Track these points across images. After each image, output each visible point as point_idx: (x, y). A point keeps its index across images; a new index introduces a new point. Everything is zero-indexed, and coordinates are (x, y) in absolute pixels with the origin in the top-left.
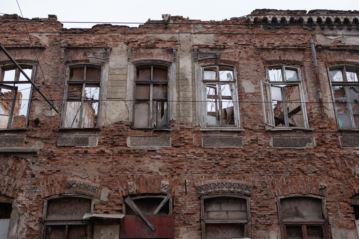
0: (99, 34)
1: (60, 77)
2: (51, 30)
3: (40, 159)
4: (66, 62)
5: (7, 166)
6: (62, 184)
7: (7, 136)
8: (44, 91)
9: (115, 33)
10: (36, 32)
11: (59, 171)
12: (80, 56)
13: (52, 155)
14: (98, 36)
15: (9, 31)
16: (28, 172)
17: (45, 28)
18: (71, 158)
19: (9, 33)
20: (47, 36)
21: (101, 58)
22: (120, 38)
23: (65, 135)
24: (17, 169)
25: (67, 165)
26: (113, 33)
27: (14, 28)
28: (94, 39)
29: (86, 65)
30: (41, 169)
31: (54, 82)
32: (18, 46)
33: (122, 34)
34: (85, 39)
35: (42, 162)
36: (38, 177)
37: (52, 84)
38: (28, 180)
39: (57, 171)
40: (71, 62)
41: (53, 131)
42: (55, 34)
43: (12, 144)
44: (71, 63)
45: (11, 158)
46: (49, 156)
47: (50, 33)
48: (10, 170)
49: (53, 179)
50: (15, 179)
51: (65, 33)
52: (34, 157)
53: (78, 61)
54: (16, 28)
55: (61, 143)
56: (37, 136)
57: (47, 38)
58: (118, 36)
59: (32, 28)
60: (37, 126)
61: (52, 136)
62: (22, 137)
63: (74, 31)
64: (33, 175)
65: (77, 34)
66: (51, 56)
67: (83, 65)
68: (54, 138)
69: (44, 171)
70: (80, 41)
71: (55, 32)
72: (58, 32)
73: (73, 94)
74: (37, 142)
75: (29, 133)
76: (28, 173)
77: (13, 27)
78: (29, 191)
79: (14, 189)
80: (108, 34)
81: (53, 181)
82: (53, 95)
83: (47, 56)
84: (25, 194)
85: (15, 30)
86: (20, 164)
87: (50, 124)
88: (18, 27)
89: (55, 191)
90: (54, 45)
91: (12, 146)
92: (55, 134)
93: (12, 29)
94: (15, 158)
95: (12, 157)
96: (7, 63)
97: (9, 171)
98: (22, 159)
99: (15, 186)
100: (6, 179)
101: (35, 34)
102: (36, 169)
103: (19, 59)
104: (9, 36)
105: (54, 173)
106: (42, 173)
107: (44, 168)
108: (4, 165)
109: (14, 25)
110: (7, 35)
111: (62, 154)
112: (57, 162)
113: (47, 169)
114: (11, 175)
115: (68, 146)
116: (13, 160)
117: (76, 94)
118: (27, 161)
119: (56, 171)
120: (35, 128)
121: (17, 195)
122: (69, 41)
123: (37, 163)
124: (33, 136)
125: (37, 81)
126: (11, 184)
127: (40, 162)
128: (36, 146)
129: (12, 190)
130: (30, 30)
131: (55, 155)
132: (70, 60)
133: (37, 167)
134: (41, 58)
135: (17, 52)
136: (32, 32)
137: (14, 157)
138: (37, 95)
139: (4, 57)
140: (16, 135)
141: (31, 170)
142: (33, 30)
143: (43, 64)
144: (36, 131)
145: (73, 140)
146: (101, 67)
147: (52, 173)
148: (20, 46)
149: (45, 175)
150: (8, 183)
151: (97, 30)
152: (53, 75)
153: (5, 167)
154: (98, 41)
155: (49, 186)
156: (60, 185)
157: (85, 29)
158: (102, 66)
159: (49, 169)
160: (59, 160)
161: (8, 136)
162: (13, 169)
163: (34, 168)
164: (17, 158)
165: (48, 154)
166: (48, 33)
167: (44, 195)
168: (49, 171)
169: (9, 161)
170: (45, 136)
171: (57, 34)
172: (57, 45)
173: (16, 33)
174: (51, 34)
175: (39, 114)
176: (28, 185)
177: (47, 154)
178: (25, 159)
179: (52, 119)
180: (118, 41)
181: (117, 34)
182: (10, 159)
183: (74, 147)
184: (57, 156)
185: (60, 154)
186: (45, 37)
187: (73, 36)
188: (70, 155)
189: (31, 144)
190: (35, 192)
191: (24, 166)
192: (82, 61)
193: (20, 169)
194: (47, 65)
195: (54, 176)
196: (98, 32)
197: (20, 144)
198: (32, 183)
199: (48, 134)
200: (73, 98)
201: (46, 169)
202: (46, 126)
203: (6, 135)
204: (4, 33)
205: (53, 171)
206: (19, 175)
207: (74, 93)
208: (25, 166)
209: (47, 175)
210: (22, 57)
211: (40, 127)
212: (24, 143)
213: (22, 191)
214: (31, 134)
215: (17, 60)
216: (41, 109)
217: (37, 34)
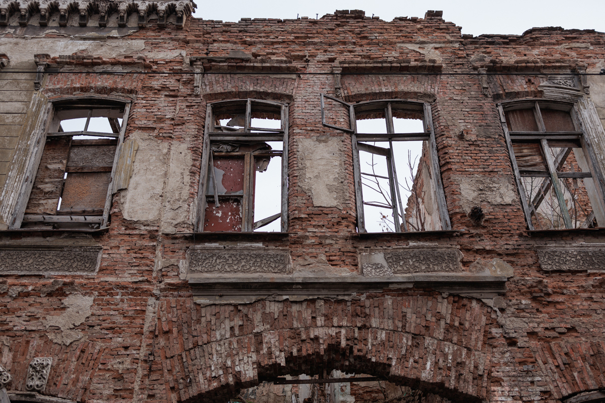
0: (543, 44)
1: (493, 124)
2: (441, 38)
3: (514, 301)
4: (494, 95)
5: (439, 317)
6: (594, 362)
7: (414, 247)
8: (467, 152)
9: (578, 42)
10: (410, 42)
11: (572, 329)
12: (519, 85)
13: (542, 291)
14: (543, 49)
15: (354, 41)
16: (495, 331)
17: (427, 34)
18: (591, 298)
19: (354, 43)
20: (436, 48)
21: (569, 87)
22: (592, 51)
23: (552, 246)
24: (467, 325)
25: (589, 316)
26: (574, 42)
27: (363, 35)
28: (537, 53)
29: (540, 101)
30: (526, 325)
31: (483, 134)
32: (385, 65)
33: (592, 44)
34: (518, 53)
35: (523, 307)
36: (527, 345)
37: (479, 139)
38: (504, 353)
39: (569, 330)
40: (504, 97)
41: (520, 235)
42: (451, 44)
43: (431, 266)
44: (502, 99)
45: (443, 298)
46: (535, 292)
47: (440, 43)
48: (449, 328)
49: (565, 350)
50: (469, 349)
51: (472, 43)
52: (500, 294)
53: (517, 94)
54: (367, 35)
55: (550, 262)
56: (488, 248)
57: (437, 51)
58: (587, 48)
59: (400, 35)
60: (478, 226)
61: (522, 247)
62: (449, 250)
63: (489, 40)
64: (510, 338)
65: (498, 46)
66: (458, 85)
67: (531, 101)
68: (528, 252)
69: (536, 330)
70: (509, 57)
71: (451, 42)
72: (457, 42)
73: (526, 161)
74: (495, 261)
75: (465, 240)
76: (498, 336)
77: (359, 34)
78: (515, 380)
79: (477, 376)
80: (564, 45)
81: (566, 354)
82: (491, 161)
83: (448, 85)
84: (507, 388)
85: (366, 38)
86: (469, 313)
87: (506, 221)
88: (371, 33)
89: (582, 379)
90: (455, 65)
91: (434, 271)
92: (527, 243)
93: (359, 36)
94: (451, 299)
95: (444, 295)
96: (364, 98)
97: (448, 331)
98: (471, 299)
99: (476, 367)
100: (447, 349)
101: (410, 45)
102: (513, 324)
103: (390, 90)
104: (356, 49)
105: (560, 333)
106: (532, 334)
107: (533, 322)
108: (430, 315)
109: (361, 30)
110: (350, 47)
111: (565, 288)
112: (558, 306)
113: (542, 325)
114: (455, 339)
115: (569, 271)
116: (449, 303)
117: (532, 160)
118: (484, 305)
119: (566, 331)
120: (474, 229)
121: (487, 392)
122: (485, 57)
123: (512, 309)
124: (477, 247)
125: (445, 133)
126: (464, 363)
127: (516, 307)
128: (494, 269)
129: (471, 378)
130: (398, 37)
131: (550, 290)
132: (501, 92)
133: (515, 319)
134: (436, 89)
135: (381, 78)
136: (403, 42)
137: (450, 295)
138: (453, 160)
139: (357, 86)
140: (437, 244)
141: (501, 326)
142: (404, 39)
143: (447, 101)
144: (479, 235)
145: (576, 256)
146: (572, 105)
147: (557, 335)
148: (389, 65)
149: (540, 339)
150: (454, 359)
151: (536, 37)
152: (475, 121)
153: (434, 319)
154: (548, 57)
155: (562, 367)
156: (590, 366)
157: (513, 36)
158: (575, 104)
159: (547, 326)
160: (563, 302)
161: (418, 247)
162: (457, 324)
163: (508, 323)
164: (456, 299)
165: (529, 288)
166: (436, 43)
167: (559, 392)
168: (546, 329)
169: (439, 305)
170: (506, 247)
171: (457, 45)
172: (463, 64)
173: (368, 44)
174: (443, 45)
175: (474, 199)
176: (506, 364)
177: (526, 290)
178: (479, 300)
179: (508, 210)
180: (590, 57)
181: (583, 45)
182: (440, 300)
183: (584, 274)
184: (554, 293)
185: (560, 288)
186: (433, 50)
187: (491, 48)
188: (585, 291)
189: (479, 266)
190: (532, 382)
191: (480, 318)
192: (527, 94)
193: (472, 324)
194: (455, 101)
195: (567, 342)
196: (542, 41)
197: (451, 265)
198: (517, 360)
199: (511, 243)
200: (530, 169)
201: (539, 324)
202: (500, 225)
203: (412, 244)
204: (344, 43)
205: (558, 330)
206: (477, 339)
207: (527, 158)
208: (484, 318)
209: (546, 340)
210: (396, 87)
211: (484, 227)
212: (461, 265)
213: (498, 381)
214: (471, 243)
215: (386, 92)
216: (473, 188)
217: (413, 44)
